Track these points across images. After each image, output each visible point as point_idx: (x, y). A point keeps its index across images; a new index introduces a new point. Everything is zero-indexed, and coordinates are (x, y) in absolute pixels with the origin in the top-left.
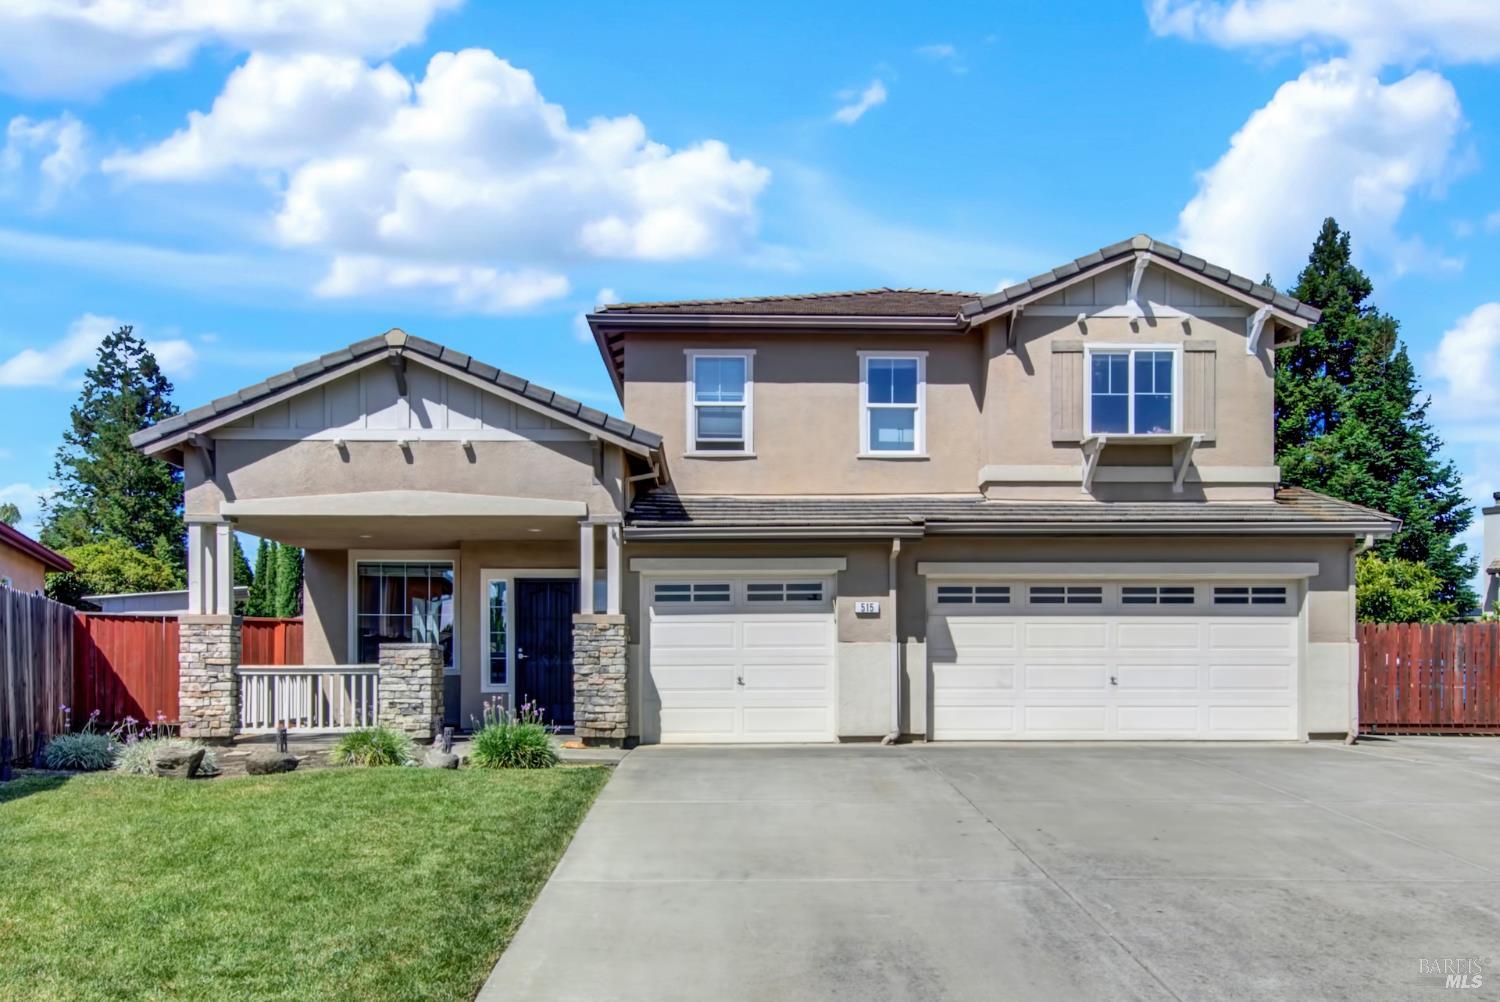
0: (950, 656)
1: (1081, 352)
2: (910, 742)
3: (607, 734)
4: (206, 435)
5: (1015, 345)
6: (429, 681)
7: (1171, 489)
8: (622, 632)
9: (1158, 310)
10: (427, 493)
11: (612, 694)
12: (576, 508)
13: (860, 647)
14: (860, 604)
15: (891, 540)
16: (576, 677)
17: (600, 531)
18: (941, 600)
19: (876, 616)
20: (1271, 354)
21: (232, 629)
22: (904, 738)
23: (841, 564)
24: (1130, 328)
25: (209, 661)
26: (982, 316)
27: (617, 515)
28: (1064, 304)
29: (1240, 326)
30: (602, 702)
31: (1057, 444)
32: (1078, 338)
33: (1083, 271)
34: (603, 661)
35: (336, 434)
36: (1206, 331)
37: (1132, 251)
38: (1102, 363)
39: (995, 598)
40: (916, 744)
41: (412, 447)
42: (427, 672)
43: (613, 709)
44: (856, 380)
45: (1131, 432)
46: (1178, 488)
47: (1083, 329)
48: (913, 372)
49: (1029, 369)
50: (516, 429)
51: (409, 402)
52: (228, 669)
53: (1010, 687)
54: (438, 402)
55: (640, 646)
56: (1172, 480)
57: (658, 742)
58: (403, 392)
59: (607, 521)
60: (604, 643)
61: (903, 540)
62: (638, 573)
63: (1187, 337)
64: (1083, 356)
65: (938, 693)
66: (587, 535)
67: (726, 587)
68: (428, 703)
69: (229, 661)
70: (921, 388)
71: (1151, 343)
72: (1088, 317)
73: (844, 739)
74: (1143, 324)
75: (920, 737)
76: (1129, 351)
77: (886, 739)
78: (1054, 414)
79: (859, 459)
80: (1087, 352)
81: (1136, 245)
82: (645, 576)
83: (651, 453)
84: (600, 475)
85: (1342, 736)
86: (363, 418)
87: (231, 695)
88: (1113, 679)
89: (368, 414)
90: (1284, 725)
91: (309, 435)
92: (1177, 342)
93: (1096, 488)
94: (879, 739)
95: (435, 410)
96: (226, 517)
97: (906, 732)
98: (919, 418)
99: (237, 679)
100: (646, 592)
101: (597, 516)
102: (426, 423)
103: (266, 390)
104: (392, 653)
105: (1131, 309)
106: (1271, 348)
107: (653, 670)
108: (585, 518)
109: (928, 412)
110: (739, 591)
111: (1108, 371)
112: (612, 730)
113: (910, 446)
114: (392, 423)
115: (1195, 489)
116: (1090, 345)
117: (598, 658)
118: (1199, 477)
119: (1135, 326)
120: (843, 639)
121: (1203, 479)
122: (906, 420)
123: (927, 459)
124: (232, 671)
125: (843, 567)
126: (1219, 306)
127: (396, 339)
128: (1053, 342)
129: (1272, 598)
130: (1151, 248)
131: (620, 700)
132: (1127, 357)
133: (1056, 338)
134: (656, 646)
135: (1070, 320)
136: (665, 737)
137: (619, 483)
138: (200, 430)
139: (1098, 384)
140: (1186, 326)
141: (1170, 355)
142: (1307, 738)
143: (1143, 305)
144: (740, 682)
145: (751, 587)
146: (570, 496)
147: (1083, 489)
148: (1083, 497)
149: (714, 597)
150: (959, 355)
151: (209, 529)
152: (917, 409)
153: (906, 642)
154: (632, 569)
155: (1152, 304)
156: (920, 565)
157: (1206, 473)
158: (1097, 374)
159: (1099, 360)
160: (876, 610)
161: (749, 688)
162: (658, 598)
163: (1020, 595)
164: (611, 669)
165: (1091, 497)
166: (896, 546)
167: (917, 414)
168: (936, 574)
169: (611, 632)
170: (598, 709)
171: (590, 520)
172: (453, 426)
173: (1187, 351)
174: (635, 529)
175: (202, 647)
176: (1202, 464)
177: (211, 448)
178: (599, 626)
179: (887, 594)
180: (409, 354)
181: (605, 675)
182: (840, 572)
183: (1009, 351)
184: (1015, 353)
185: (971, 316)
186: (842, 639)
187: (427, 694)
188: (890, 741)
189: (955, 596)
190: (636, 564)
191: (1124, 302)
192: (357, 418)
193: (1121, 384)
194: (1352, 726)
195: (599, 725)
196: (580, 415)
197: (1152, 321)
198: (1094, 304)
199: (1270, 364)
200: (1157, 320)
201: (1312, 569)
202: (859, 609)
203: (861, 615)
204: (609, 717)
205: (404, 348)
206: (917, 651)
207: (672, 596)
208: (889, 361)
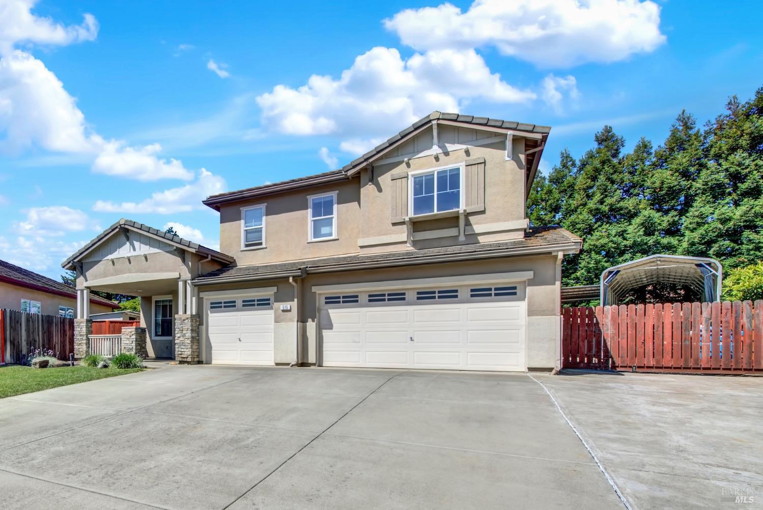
0: (330, 326)
1: (407, 177)
2: (309, 366)
3: (185, 360)
4: (78, 261)
5: (373, 180)
6: (135, 340)
7: (458, 239)
8: (190, 321)
9: (450, 147)
10: (134, 274)
11: (187, 344)
12: (175, 275)
13: (283, 325)
14: (282, 306)
15: (288, 277)
16: (176, 338)
17: (185, 282)
18: (326, 303)
19: (290, 311)
20: (522, 157)
21: (86, 323)
22: (303, 364)
23: (275, 289)
24: (434, 160)
25: (81, 334)
26: (353, 170)
27: (189, 276)
28: (398, 156)
29: (501, 146)
30: (184, 347)
31: (394, 224)
32: (405, 171)
33: (402, 137)
34: (184, 332)
35: (110, 257)
36: (478, 153)
37: (430, 121)
38: (419, 181)
39: (351, 300)
40: (312, 367)
41: (131, 258)
42: (134, 337)
43: (187, 350)
44: (306, 208)
45: (436, 212)
46: (462, 238)
47: (408, 165)
48: (332, 201)
49: (380, 190)
50: (159, 248)
51: (130, 243)
52: (85, 336)
53: (359, 342)
54: (137, 241)
55: (204, 327)
56: (458, 234)
57: (211, 364)
58: (128, 239)
59: (187, 279)
60: (184, 325)
61: (294, 277)
62: (203, 298)
63: (468, 158)
64: (408, 179)
65: (325, 345)
66: (181, 284)
67: (235, 302)
68: (134, 347)
69: (85, 334)
70: (335, 207)
71: (447, 165)
72: (409, 160)
73: (277, 364)
74: (442, 157)
75: (314, 364)
76: (434, 171)
77: (291, 365)
78: (393, 209)
79: (308, 243)
80: (410, 177)
81: (431, 118)
82: (207, 299)
83: (196, 251)
84: (184, 260)
85: (550, 370)
86: (118, 250)
87: (86, 345)
88: (411, 338)
89: (119, 248)
90: (517, 363)
91: (104, 258)
92: (461, 162)
93: (415, 243)
94: (288, 364)
95: (137, 244)
96: (85, 287)
97: (305, 361)
98: (335, 221)
99: (88, 339)
100: (206, 305)
101: (183, 278)
102: (134, 249)
103: (91, 245)
104: (125, 330)
105: (435, 150)
106: (522, 154)
107: (210, 335)
108: (179, 278)
109: (338, 218)
110: (239, 303)
111: (423, 185)
112: (187, 358)
113: (331, 234)
114: (125, 251)
115: (472, 237)
116: (412, 173)
117: (183, 331)
118: (474, 231)
119: (437, 158)
120: (277, 321)
121: (477, 232)
122: (329, 223)
123: (338, 240)
124: (87, 337)
125: (276, 291)
126: (488, 137)
127: (122, 222)
128: (392, 175)
129: (508, 292)
130: (441, 117)
131: (189, 347)
132: (434, 174)
133: (394, 173)
134: (211, 326)
135: (402, 162)
136: (214, 362)
137: (190, 263)
138: (76, 261)
139: (417, 191)
140: (467, 153)
141: (458, 169)
142: (527, 370)
143: (442, 147)
144: (240, 340)
145: (244, 301)
146: (175, 271)
147: (408, 245)
148: (409, 248)
149: (230, 305)
150: (349, 190)
151: (82, 291)
152: (333, 217)
153: (307, 322)
154: (201, 296)
155: (447, 145)
156: (313, 287)
157: (478, 228)
158: (416, 186)
159: (418, 179)
160: (289, 309)
161: (243, 343)
162: (211, 308)
163: (364, 298)
164: (187, 335)
165: (412, 248)
166: (291, 280)
167: (334, 220)
168: (322, 291)
169: (186, 321)
170: (182, 350)
171: (181, 279)
172: (142, 249)
173: (466, 166)
174: (197, 281)
175: (80, 329)
176: (477, 223)
177: (81, 265)
178: (183, 319)
179: (294, 301)
180: (126, 226)
181: (185, 337)
182: (275, 293)
183: (370, 183)
184: (373, 184)
185: (347, 171)
186: (275, 322)
187: (134, 344)
188: (293, 365)
189: (332, 301)
190: (202, 295)
191: (431, 148)
192: (116, 251)
193: (430, 189)
194: (557, 364)
195: (183, 356)
196: (173, 240)
197: (447, 154)
198: (414, 152)
199: (522, 164)
200: (450, 153)
201: (529, 275)
202: (282, 308)
203: (284, 311)
204: (186, 353)
205: (125, 224)
206: (311, 326)
207: (216, 306)
208: (321, 198)
